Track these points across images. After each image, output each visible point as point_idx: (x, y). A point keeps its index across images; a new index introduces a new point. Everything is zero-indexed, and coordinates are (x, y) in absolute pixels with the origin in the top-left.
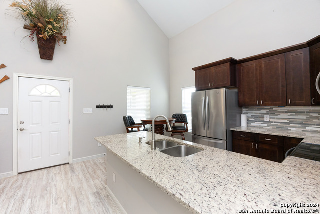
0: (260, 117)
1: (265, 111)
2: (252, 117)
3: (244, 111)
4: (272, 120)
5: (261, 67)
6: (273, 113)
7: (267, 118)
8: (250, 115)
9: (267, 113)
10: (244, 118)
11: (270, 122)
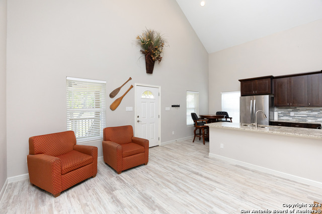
0: (287, 113)
1: (291, 110)
2: (281, 113)
3: (276, 109)
4: (295, 115)
5: (290, 82)
6: (297, 111)
7: (292, 114)
8: (280, 112)
9: (292, 111)
10: (276, 114)
11: (294, 116)
